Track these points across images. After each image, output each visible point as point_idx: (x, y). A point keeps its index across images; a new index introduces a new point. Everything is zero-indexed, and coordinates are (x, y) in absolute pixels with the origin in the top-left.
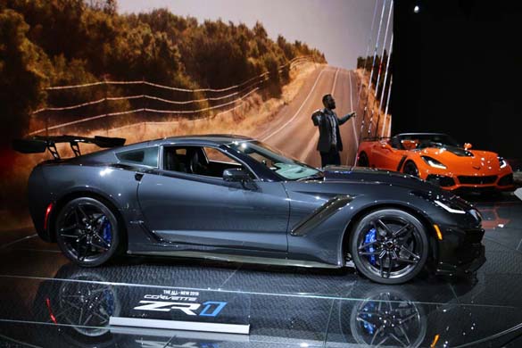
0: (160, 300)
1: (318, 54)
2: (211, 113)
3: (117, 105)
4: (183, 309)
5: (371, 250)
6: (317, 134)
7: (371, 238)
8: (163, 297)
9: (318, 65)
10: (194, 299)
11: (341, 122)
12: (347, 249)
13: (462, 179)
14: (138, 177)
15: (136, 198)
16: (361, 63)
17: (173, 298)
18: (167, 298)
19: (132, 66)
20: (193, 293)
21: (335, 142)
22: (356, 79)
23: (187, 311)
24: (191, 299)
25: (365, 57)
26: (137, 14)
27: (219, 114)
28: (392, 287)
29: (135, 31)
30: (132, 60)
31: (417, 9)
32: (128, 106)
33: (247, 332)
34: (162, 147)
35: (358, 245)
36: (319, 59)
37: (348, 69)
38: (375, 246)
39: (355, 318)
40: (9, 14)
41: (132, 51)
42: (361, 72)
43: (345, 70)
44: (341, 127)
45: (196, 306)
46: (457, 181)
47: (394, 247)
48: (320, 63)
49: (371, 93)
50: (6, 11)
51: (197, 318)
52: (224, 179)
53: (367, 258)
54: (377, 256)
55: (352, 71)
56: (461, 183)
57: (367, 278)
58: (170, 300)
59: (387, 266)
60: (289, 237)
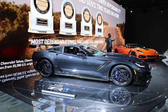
0: (54, 87)
1: (106, 23)
2: (78, 38)
3: (52, 36)
4: (59, 89)
5: (116, 76)
6: (106, 44)
7: (117, 73)
8: (54, 86)
9: (106, 26)
10: (62, 87)
11: (112, 41)
12: (110, 76)
13: (148, 56)
14: (57, 55)
15: (56, 60)
16: (117, 25)
17: (57, 86)
18: (55, 86)
19: (56, 26)
20: (62, 86)
21: (110, 46)
22: (116, 29)
23: (60, 90)
24: (61, 87)
25: (118, 24)
26: (58, 12)
27: (80, 39)
28: (122, 87)
29: (57, 16)
30: (56, 24)
31: (131, 12)
32: (55, 36)
33: (74, 97)
34: (64, 47)
35: (113, 75)
36: (107, 24)
37: (114, 27)
38: (117, 75)
39: (111, 95)
40: (25, 13)
41: (57, 22)
42: (117, 28)
43: (113, 27)
44: (112, 42)
45: (62, 89)
46: (147, 57)
47: (123, 76)
48: (107, 25)
49: (120, 33)
50: (24, 12)
51: (62, 92)
52: (77, 56)
53: (115, 79)
54: (118, 78)
55: (115, 28)
56: (148, 57)
57: (115, 84)
58: (56, 87)
59: (121, 81)
60: (95, 72)
